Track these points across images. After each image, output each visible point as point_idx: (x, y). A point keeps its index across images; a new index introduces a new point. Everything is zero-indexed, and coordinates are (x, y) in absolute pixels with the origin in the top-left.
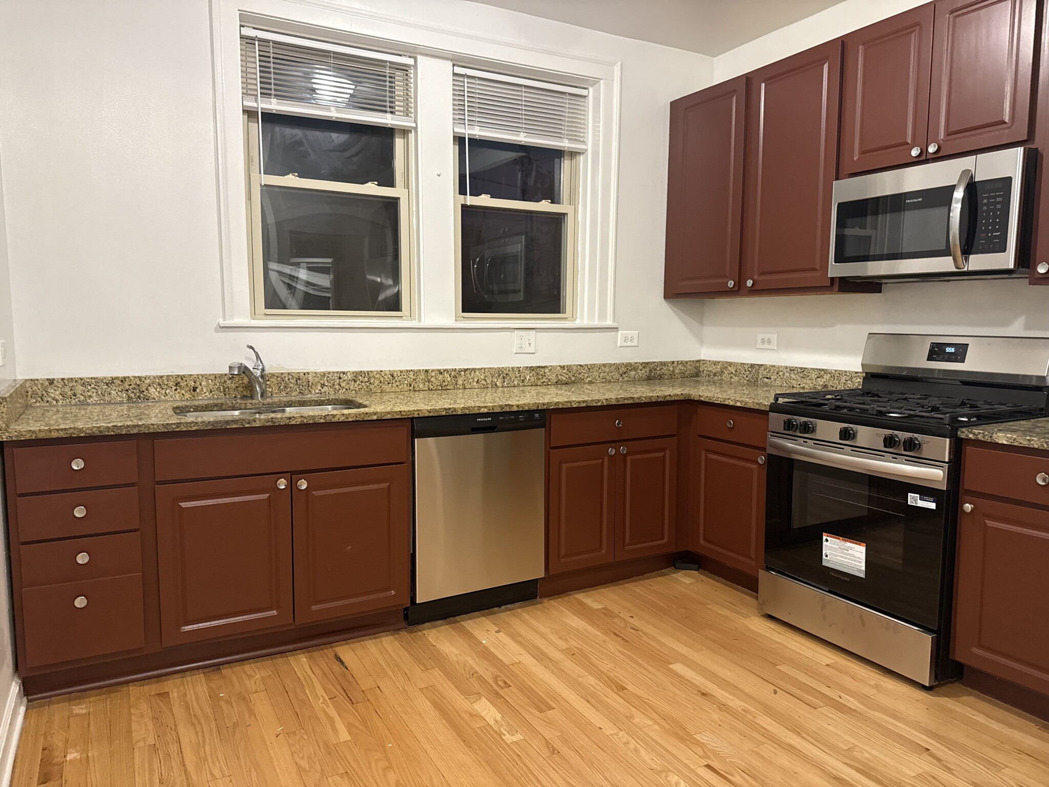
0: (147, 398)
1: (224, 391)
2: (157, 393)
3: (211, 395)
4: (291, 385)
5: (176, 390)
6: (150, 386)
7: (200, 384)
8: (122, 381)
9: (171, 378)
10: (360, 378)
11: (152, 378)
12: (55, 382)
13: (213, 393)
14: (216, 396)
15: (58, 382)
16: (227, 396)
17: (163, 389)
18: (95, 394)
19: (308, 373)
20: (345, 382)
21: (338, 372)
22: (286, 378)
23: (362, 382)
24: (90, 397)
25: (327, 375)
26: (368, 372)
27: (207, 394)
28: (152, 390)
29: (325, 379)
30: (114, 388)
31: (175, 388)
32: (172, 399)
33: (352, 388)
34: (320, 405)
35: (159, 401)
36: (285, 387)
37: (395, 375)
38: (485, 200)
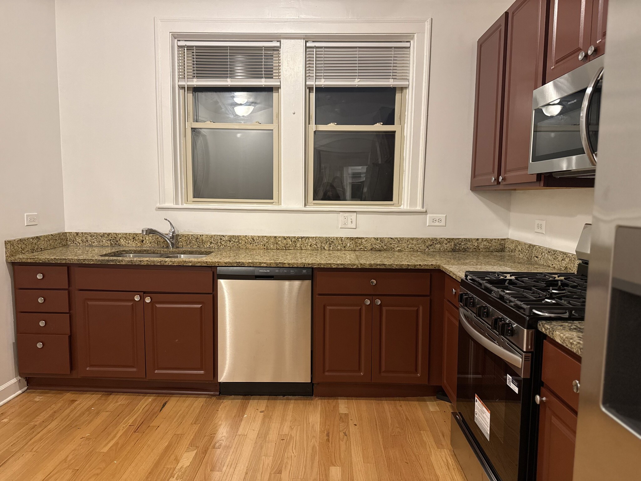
0: (119, 244)
1: (158, 243)
2: (124, 242)
3: (151, 245)
4: (193, 242)
5: (133, 241)
6: (121, 238)
7: (145, 239)
8: (108, 235)
9: (131, 234)
10: (233, 239)
11: (122, 234)
13: (152, 244)
14: (153, 246)
15: (80, 234)
16: (159, 246)
17: (127, 240)
18: (96, 241)
19: (203, 235)
20: (224, 242)
21: (220, 235)
22: (191, 238)
23: (234, 242)
24: (94, 242)
25: (213, 237)
26: (238, 236)
27: (149, 244)
28: (122, 241)
29: (213, 239)
30: (104, 238)
31: (132, 240)
32: (131, 246)
33: (228, 245)
34: (201, 254)
35: (125, 246)
36: (190, 243)
37: (255, 238)
38: (332, 127)
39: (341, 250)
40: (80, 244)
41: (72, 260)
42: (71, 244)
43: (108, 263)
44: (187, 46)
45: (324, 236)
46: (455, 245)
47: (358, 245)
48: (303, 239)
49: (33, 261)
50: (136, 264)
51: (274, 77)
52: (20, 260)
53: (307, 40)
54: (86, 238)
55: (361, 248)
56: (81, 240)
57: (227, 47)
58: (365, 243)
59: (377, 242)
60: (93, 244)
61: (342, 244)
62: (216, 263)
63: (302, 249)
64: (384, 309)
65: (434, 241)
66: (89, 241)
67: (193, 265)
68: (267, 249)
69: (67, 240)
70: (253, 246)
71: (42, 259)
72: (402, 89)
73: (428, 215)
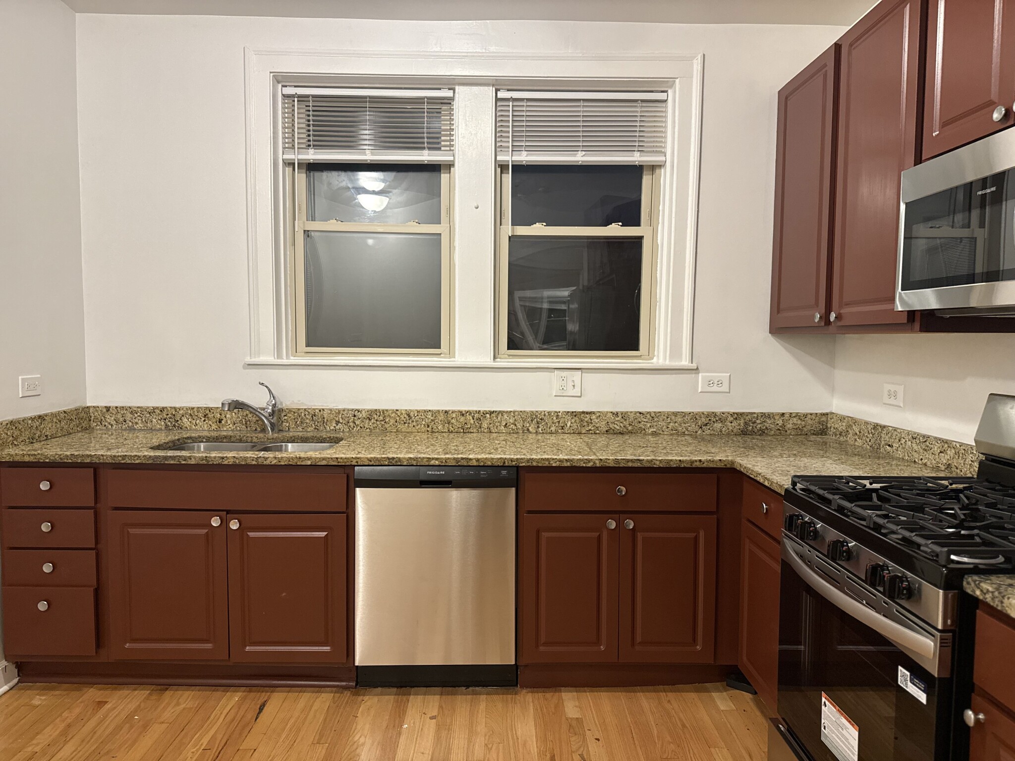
0: (180, 426)
1: (246, 424)
2: (189, 423)
3: (234, 427)
4: (308, 421)
5: (204, 421)
6: (183, 416)
7: (225, 417)
8: (161, 411)
9: (200, 410)
10: (375, 416)
11: (185, 409)
12: (111, 409)
13: (236, 425)
14: (238, 428)
15: (113, 410)
16: (249, 429)
17: (194, 419)
18: (140, 421)
19: (323, 410)
20: (359, 420)
21: (352, 410)
22: (303, 414)
23: (377, 420)
24: (137, 423)
25: (342, 412)
26: (383, 411)
27: (231, 426)
28: (185, 420)
29: (340, 416)
30: (155, 417)
31: (203, 419)
32: (201, 429)
33: (366, 426)
34: (321, 442)
35: (190, 430)
36: (302, 422)
37: (412, 414)
38: (538, 229)
39: (556, 432)
40: (112, 425)
41: (102, 458)
42: (96, 426)
43: (166, 462)
44: (298, 95)
45: (528, 409)
46: (746, 423)
47: (585, 424)
48: (492, 415)
49: (33, 459)
50: (215, 463)
51: (442, 148)
52: (10, 458)
53: (498, 87)
54: (123, 416)
55: (590, 430)
56: (115, 420)
57: (365, 97)
58: (596, 421)
59: (617, 419)
60: (135, 427)
61: (559, 422)
62: (352, 460)
63: (490, 432)
64: (640, 536)
65: (712, 418)
66: (128, 422)
67: (313, 464)
68: (433, 432)
69: (90, 420)
70: (408, 426)
71: (49, 456)
72: (653, 168)
73: (700, 374)
